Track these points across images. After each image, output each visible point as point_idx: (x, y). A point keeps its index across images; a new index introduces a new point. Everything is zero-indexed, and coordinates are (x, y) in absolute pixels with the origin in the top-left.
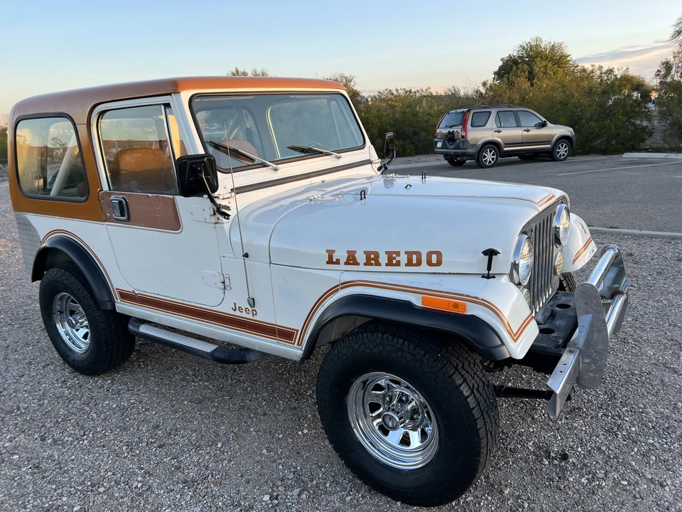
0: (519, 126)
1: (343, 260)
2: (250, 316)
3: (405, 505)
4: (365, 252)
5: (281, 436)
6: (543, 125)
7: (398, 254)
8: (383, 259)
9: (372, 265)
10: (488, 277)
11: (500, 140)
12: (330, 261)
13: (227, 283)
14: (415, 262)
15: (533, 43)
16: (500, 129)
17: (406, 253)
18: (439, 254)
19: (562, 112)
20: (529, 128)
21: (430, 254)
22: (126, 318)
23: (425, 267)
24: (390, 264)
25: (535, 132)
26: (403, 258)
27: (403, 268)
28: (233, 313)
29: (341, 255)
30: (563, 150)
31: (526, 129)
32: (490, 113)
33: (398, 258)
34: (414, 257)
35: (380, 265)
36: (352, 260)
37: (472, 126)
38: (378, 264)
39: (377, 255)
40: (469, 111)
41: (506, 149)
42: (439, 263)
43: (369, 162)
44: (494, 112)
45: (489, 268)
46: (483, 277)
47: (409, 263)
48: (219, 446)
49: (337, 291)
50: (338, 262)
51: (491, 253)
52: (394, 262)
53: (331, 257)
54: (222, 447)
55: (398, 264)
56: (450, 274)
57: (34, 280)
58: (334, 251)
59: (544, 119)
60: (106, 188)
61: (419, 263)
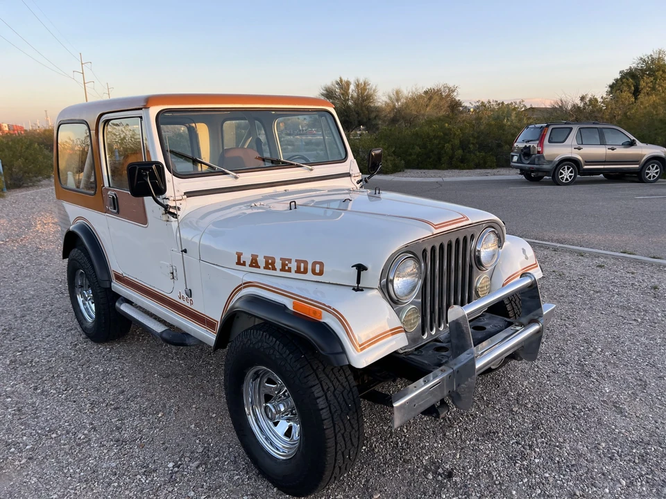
0: (603, 143)
1: (248, 263)
2: (189, 305)
3: (280, 492)
4: (265, 257)
5: (214, 415)
6: (632, 144)
7: (290, 261)
8: (278, 265)
9: (269, 269)
10: (357, 289)
11: (580, 158)
12: (239, 263)
13: (175, 274)
14: (302, 270)
15: (655, 56)
16: (581, 146)
17: (296, 261)
18: (321, 264)
19: (660, 131)
20: (615, 147)
21: (315, 263)
22: (117, 297)
23: (309, 276)
24: (283, 270)
25: (621, 151)
26: (294, 266)
27: (293, 274)
28: (179, 300)
29: (247, 258)
30: (653, 172)
31: (610, 147)
32: (571, 129)
33: (289, 265)
34: (302, 265)
35: (275, 269)
36: (254, 263)
37: (550, 142)
38: (274, 269)
39: (273, 259)
40: (547, 126)
41: (586, 167)
42: (321, 273)
43: (348, 175)
44: (575, 128)
45: (358, 282)
46: (354, 289)
47: (298, 271)
48: (160, 415)
49: (241, 289)
50: (244, 264)
51: (361, 268)
52: (287, 268)
53: (239, 258)
54: (161, 417)
55: (289, 270)
56: (329, 283)
57: (64, 257)
58: (242, 254)
59: (633, 138)
60: (106, 185)
61: (305, 272)
